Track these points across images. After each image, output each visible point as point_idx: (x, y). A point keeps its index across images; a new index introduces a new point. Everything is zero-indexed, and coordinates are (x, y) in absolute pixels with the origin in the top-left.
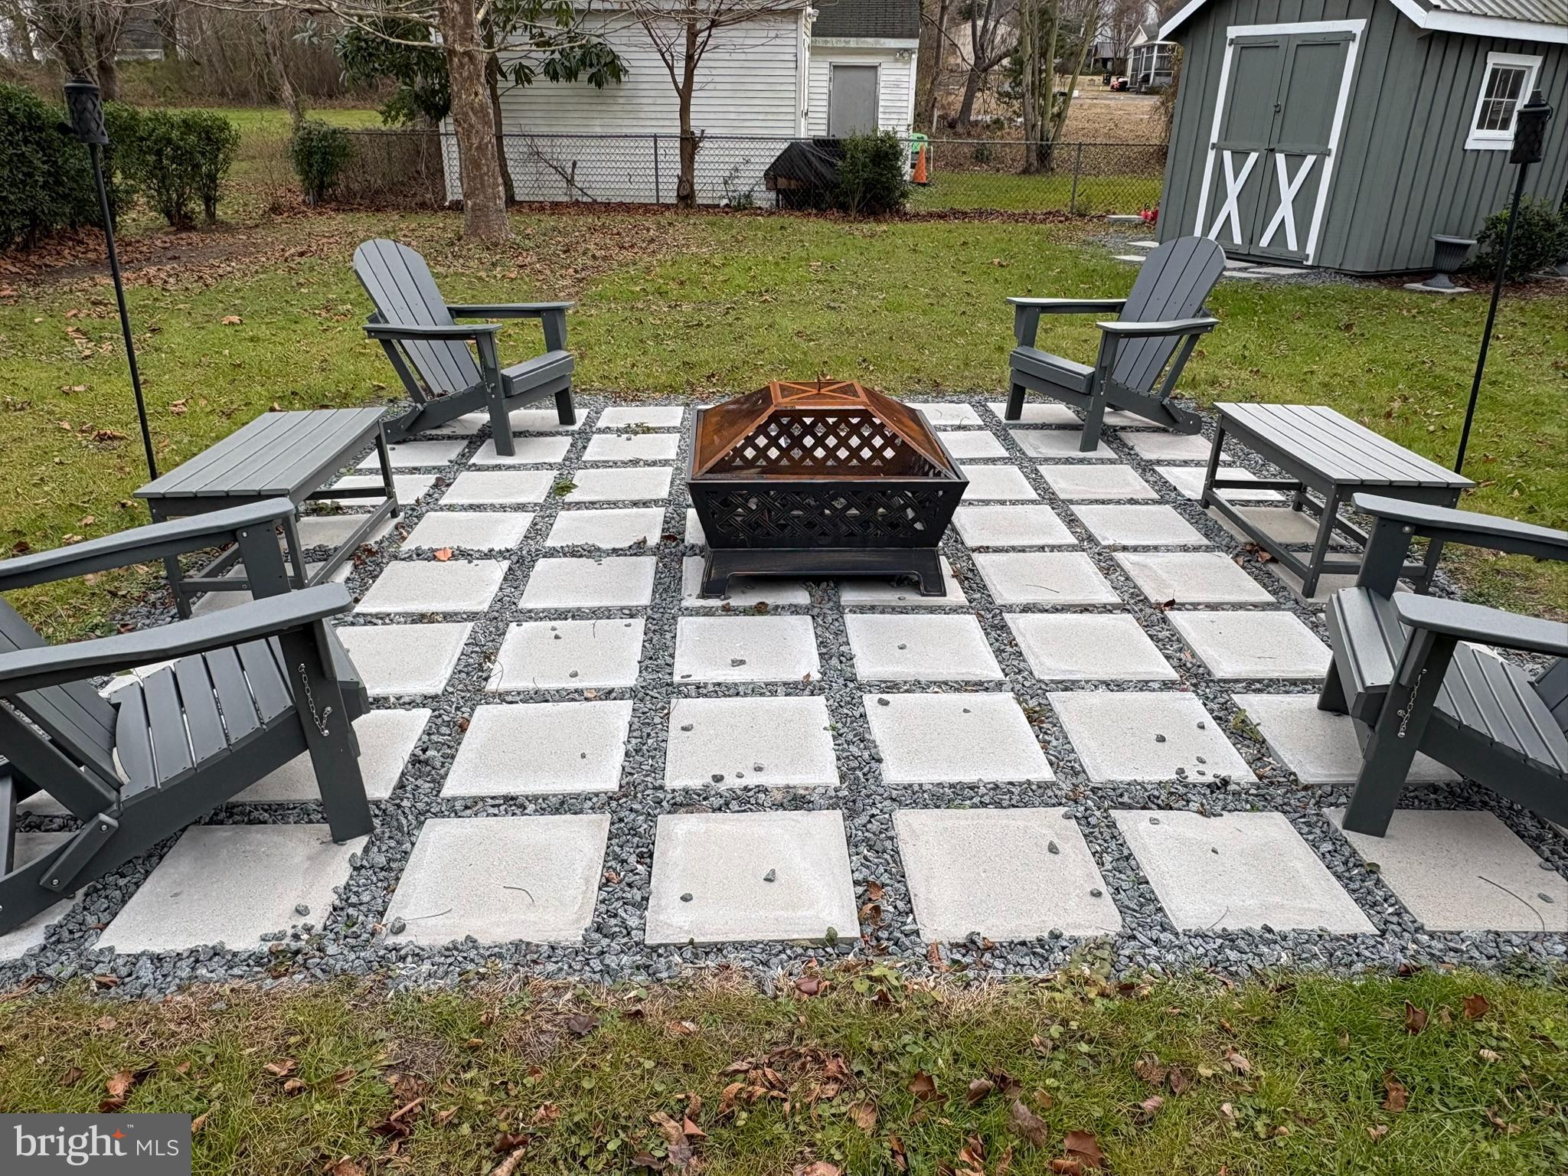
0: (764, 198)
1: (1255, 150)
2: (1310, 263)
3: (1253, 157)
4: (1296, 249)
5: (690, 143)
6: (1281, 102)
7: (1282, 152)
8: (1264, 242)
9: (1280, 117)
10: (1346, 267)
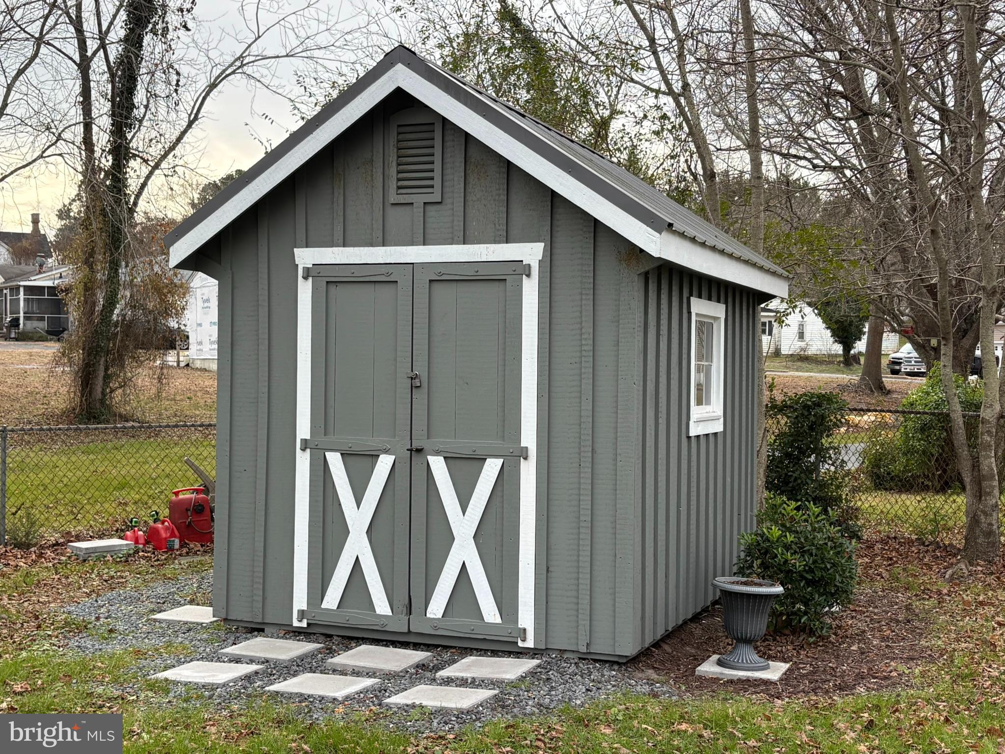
1: (387, 452)
2: (530, 643)
3: (385, 463)
4: (498, 620)
6: (420, 369)
7: (437, 453)
8: (436, 608)
9: (420, 397)
10: (601, 647)
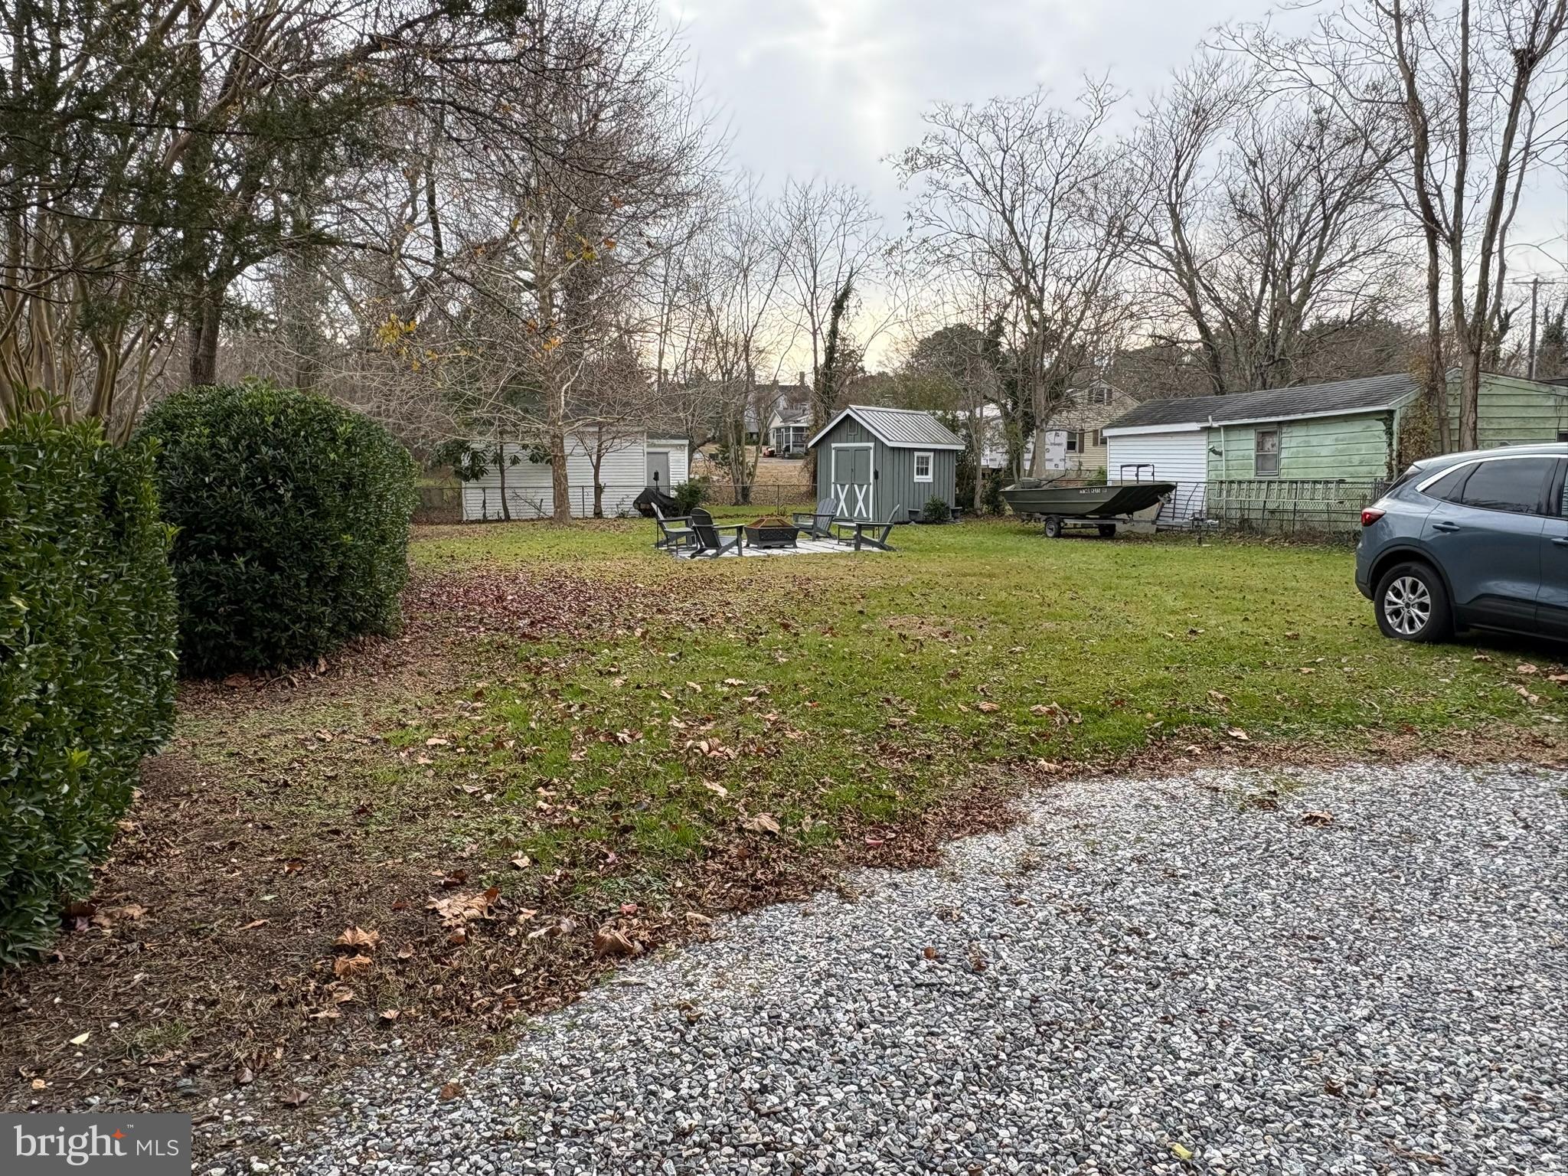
0: (635, 512)
1: (847, 484)
4: (866, 516)
5: (599, 489)
6: (853, 467)
7: (856, 483)
9: (853, 472)
